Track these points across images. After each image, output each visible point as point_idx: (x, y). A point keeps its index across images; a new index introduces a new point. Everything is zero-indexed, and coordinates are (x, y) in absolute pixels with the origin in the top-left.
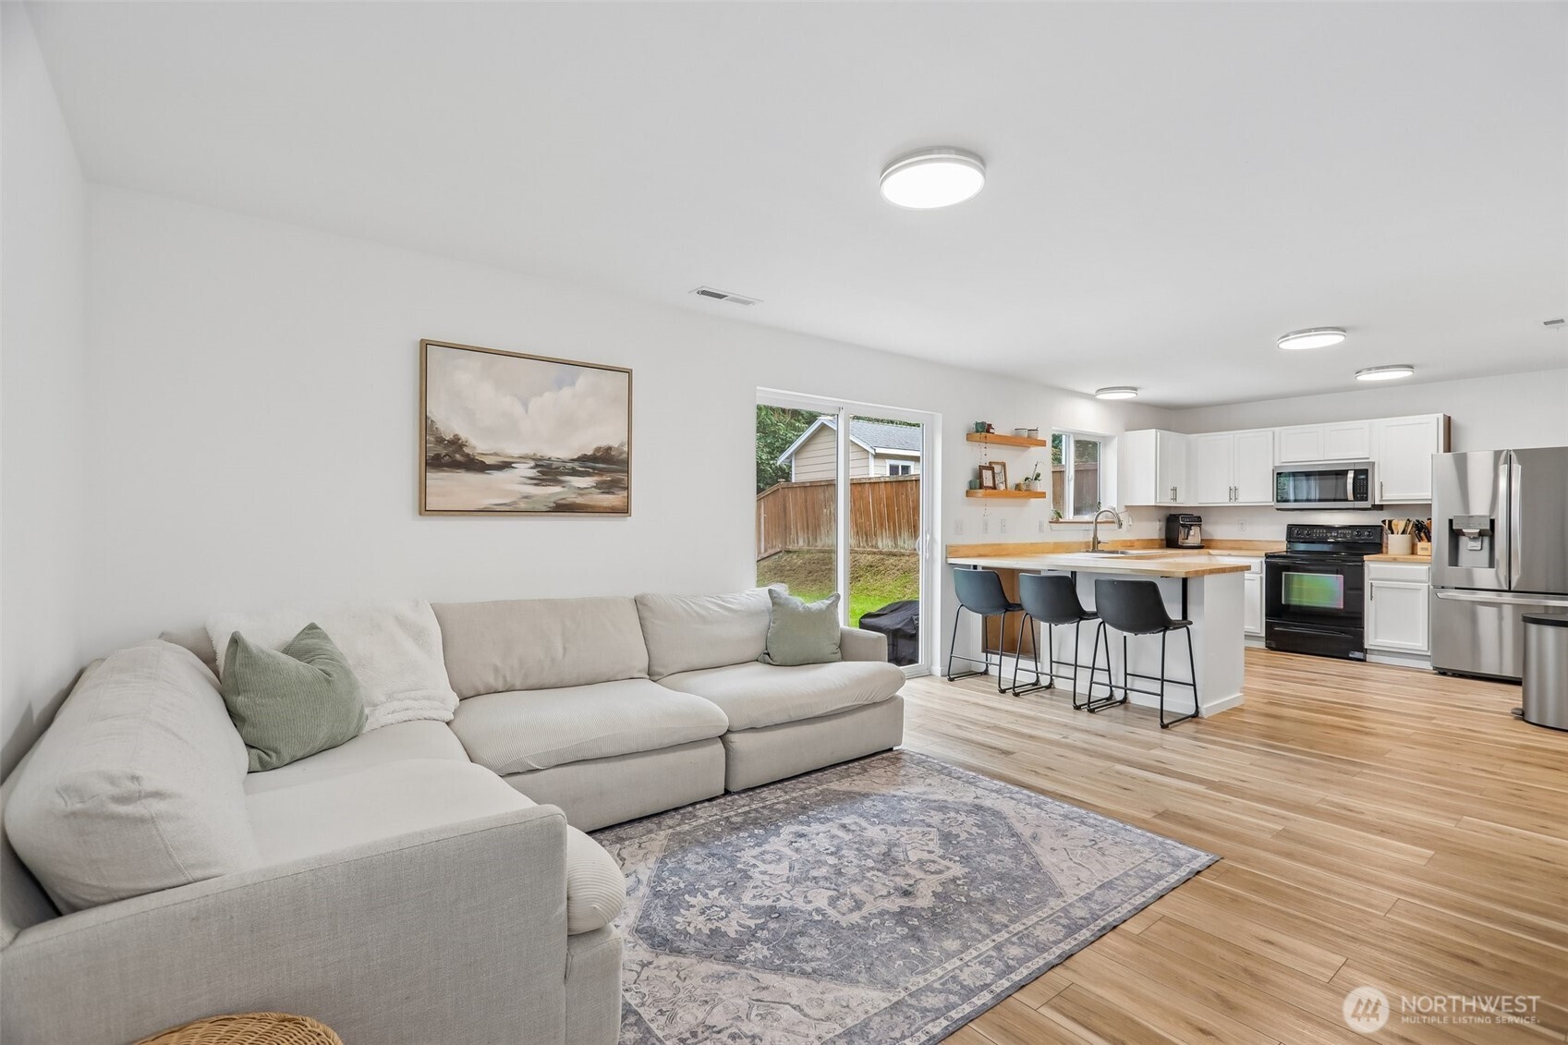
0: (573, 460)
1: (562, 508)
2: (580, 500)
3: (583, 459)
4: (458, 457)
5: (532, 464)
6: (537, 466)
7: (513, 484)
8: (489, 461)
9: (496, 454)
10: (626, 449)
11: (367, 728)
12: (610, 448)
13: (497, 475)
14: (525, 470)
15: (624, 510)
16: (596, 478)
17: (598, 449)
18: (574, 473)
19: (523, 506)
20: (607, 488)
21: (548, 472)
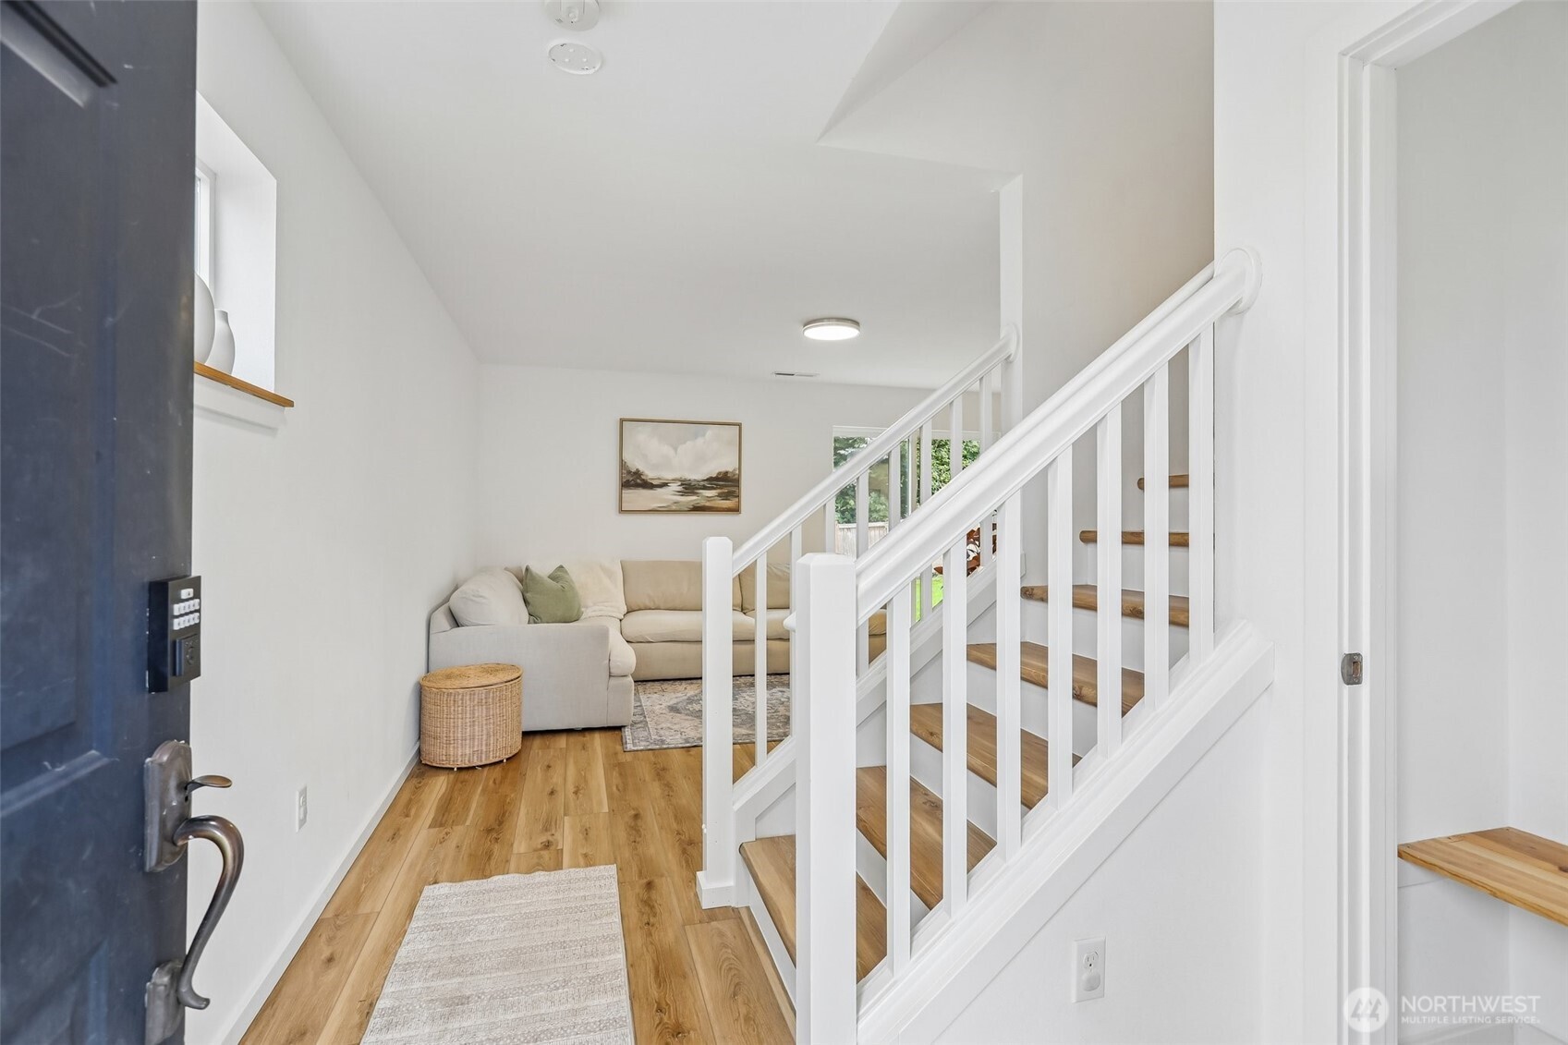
0: (704, 480)
1: (697, 509)
2: (708, 504)
3: (710, 479)
4: (638, 481)
5: (680, 483)
6: (682, 485)
7: (669, 495)
8: (655, 482)
9: (659, 479)
10: (737, 472)
11: (583, 617)
12: (727, 472)
13: (659, 490)
14: (675, 487)
15: (736, 510)
16: (719, 491)
17: (719, 473)
18: (705, 488)
19: (674, 508)
20: (725, 496)
21: (689, 488)
